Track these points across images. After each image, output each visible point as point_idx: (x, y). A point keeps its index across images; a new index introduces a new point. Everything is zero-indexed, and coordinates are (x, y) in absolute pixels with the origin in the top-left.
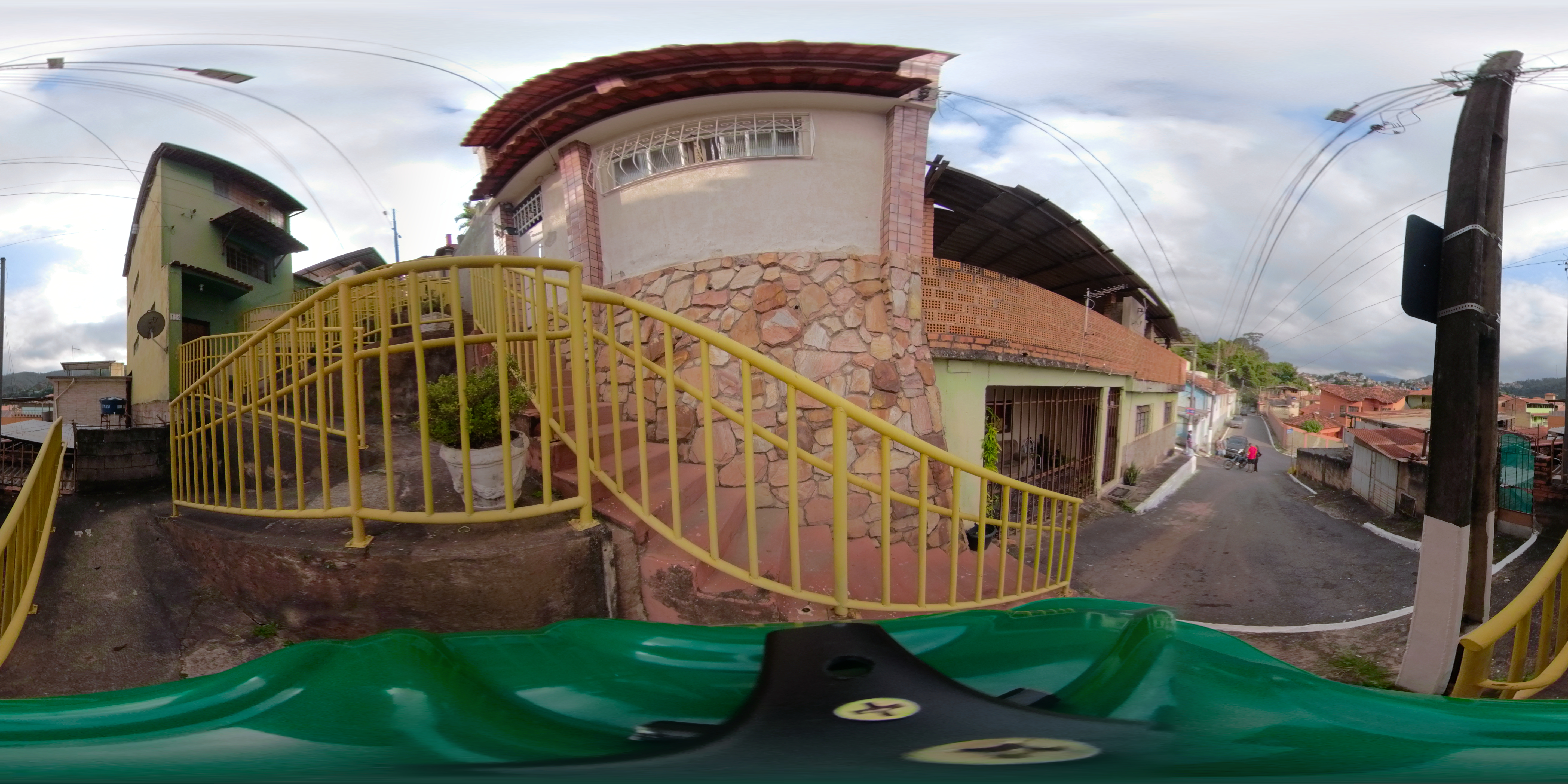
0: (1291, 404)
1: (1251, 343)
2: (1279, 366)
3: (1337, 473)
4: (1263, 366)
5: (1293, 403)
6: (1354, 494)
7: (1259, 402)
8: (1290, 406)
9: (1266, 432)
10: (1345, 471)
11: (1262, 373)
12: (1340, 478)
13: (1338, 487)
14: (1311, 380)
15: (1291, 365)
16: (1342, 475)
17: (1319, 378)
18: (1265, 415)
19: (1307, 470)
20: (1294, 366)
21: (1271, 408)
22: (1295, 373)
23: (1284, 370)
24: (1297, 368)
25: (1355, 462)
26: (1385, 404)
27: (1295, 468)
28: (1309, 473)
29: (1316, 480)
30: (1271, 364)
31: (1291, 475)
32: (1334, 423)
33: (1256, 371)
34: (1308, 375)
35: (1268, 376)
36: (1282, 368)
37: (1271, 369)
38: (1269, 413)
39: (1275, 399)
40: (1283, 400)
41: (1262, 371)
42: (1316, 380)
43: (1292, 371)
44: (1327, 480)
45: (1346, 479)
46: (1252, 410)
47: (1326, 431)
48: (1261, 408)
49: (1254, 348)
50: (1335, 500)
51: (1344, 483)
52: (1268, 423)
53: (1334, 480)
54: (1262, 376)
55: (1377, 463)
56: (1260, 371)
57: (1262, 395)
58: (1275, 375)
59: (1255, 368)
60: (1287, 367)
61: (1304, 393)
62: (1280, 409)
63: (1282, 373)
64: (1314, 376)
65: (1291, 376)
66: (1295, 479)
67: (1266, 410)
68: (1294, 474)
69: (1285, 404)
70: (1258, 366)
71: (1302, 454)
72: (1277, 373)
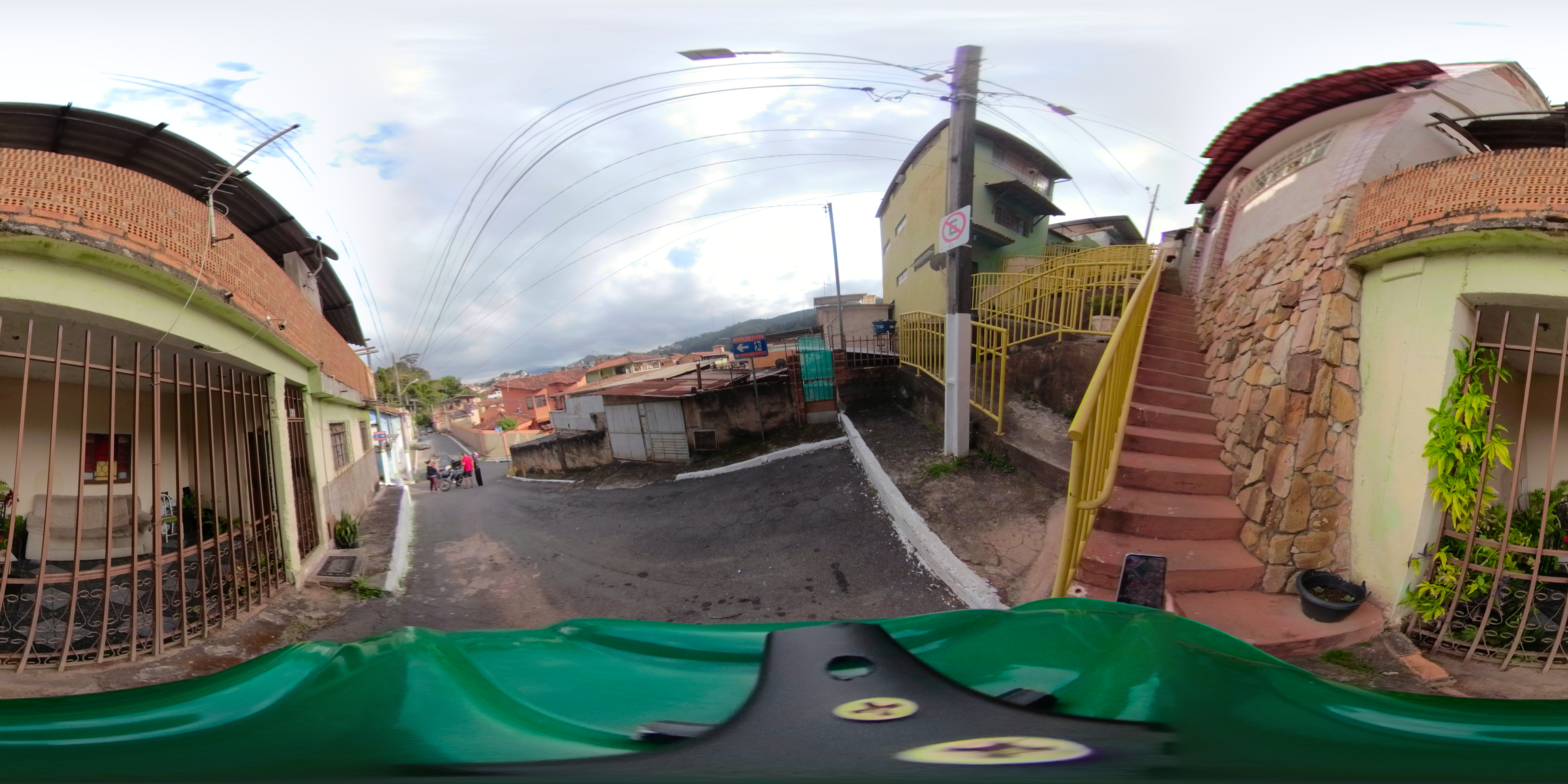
0: (470, 413)
1: (409, 365)
2: (442, 382)
3: (584, 450)
4: (427, 384)
5: (473, 411)
6: (623, 462)
7: (434, 420)
8: (470, 414)
9: (458, 446)
10: (597, 443)
11: (429, 392)
12: (591, 454)
13: (593, 465)
14: (474, 389)
15: (454, 378)
16: (594, 450)
17: (482, 385)
18: (445, 431)
19: (533, 464)
20: (457, 378)
21: (453, 421)
22: (460, 385)
23: (448, 384)
24: (460, 379)
25: (611, 428)
26: (571, 384)
27: (516, 469)
28: (537, 468)
29: (552, 471)
30: (435, 381)
31: (514, 477)
32: (524, 417)
33: (423, 391)
34: (470, 385)
35: (436, 394)
36: (446, 382)
37: (436, 387)
38: (452, 426)
39: (452, 412)
40: (461, 411)
41: (429, 390)
42: (479, 388)
43: (456, 383)
44: (570, 464)
45: (602, 452)
46: (429, 430)
47: (520, 427)
48: (439, 426)
49: (414, 369)
50: (610, 475)
51: (600, 457)
52: (453, 436)
53: (585, 459)
54: (430, 395)
55: (649, 414)
56: (426, 391)
57: (435, 413)
58: (441, 391)
59: (421, 389)
60: (450, 380)
61: (476, 400)
62: (462, 419)
63: (446, 388)
64: (476, 385)
65: (457, 388)
66: (524, 479)
67: (447, 426)
68: (519, 474)
69: (465, 413)
70: (424, 387)
71: (516, 451)
72: (443, 389)
